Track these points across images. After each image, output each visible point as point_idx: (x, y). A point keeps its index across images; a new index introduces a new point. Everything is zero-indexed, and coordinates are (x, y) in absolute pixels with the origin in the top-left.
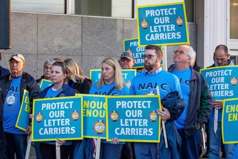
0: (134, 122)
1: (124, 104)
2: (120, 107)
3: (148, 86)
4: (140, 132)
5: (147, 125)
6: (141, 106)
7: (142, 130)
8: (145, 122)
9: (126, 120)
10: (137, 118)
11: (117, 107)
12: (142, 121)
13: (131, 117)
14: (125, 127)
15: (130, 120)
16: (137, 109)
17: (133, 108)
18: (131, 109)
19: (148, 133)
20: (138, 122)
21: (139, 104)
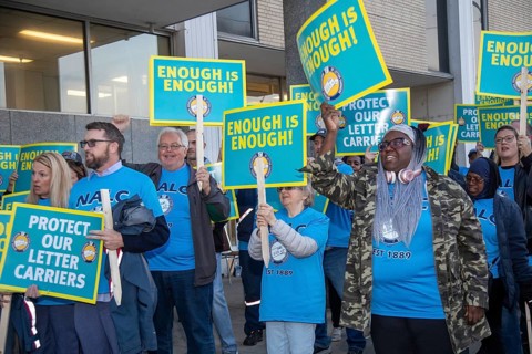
0: (54, 258)
1: (43, 223)
2: (36, 226)
3: (94, 198)
4: (63, 278)
5: (76, 268)
6: (72, 229)
7: (67, 276)
8: (75, 260)
9: (40, 252)
10: (61, 251)
11: (30, 226)
12: (69, 259)
13: (51, 249)
14: (35, 266)
15: (48, 253)
16: (65, 234)
17: (58, 233)
18: (53, 234)
19: (76, 282)
20: (61, 258)
21: (70, 227)
